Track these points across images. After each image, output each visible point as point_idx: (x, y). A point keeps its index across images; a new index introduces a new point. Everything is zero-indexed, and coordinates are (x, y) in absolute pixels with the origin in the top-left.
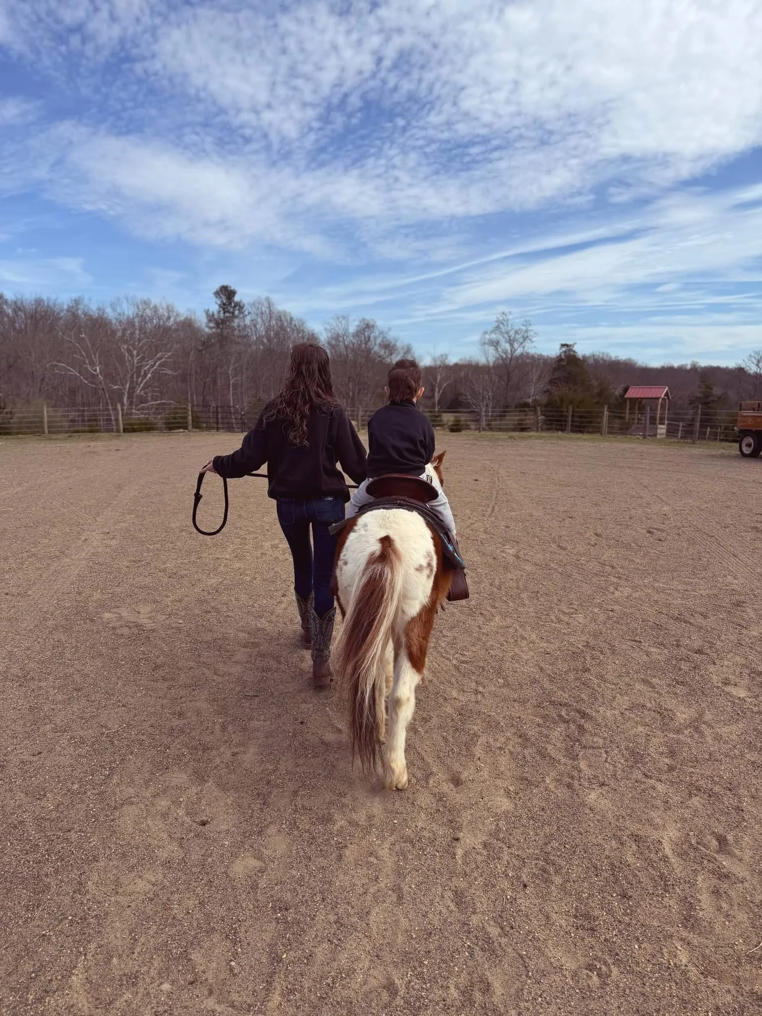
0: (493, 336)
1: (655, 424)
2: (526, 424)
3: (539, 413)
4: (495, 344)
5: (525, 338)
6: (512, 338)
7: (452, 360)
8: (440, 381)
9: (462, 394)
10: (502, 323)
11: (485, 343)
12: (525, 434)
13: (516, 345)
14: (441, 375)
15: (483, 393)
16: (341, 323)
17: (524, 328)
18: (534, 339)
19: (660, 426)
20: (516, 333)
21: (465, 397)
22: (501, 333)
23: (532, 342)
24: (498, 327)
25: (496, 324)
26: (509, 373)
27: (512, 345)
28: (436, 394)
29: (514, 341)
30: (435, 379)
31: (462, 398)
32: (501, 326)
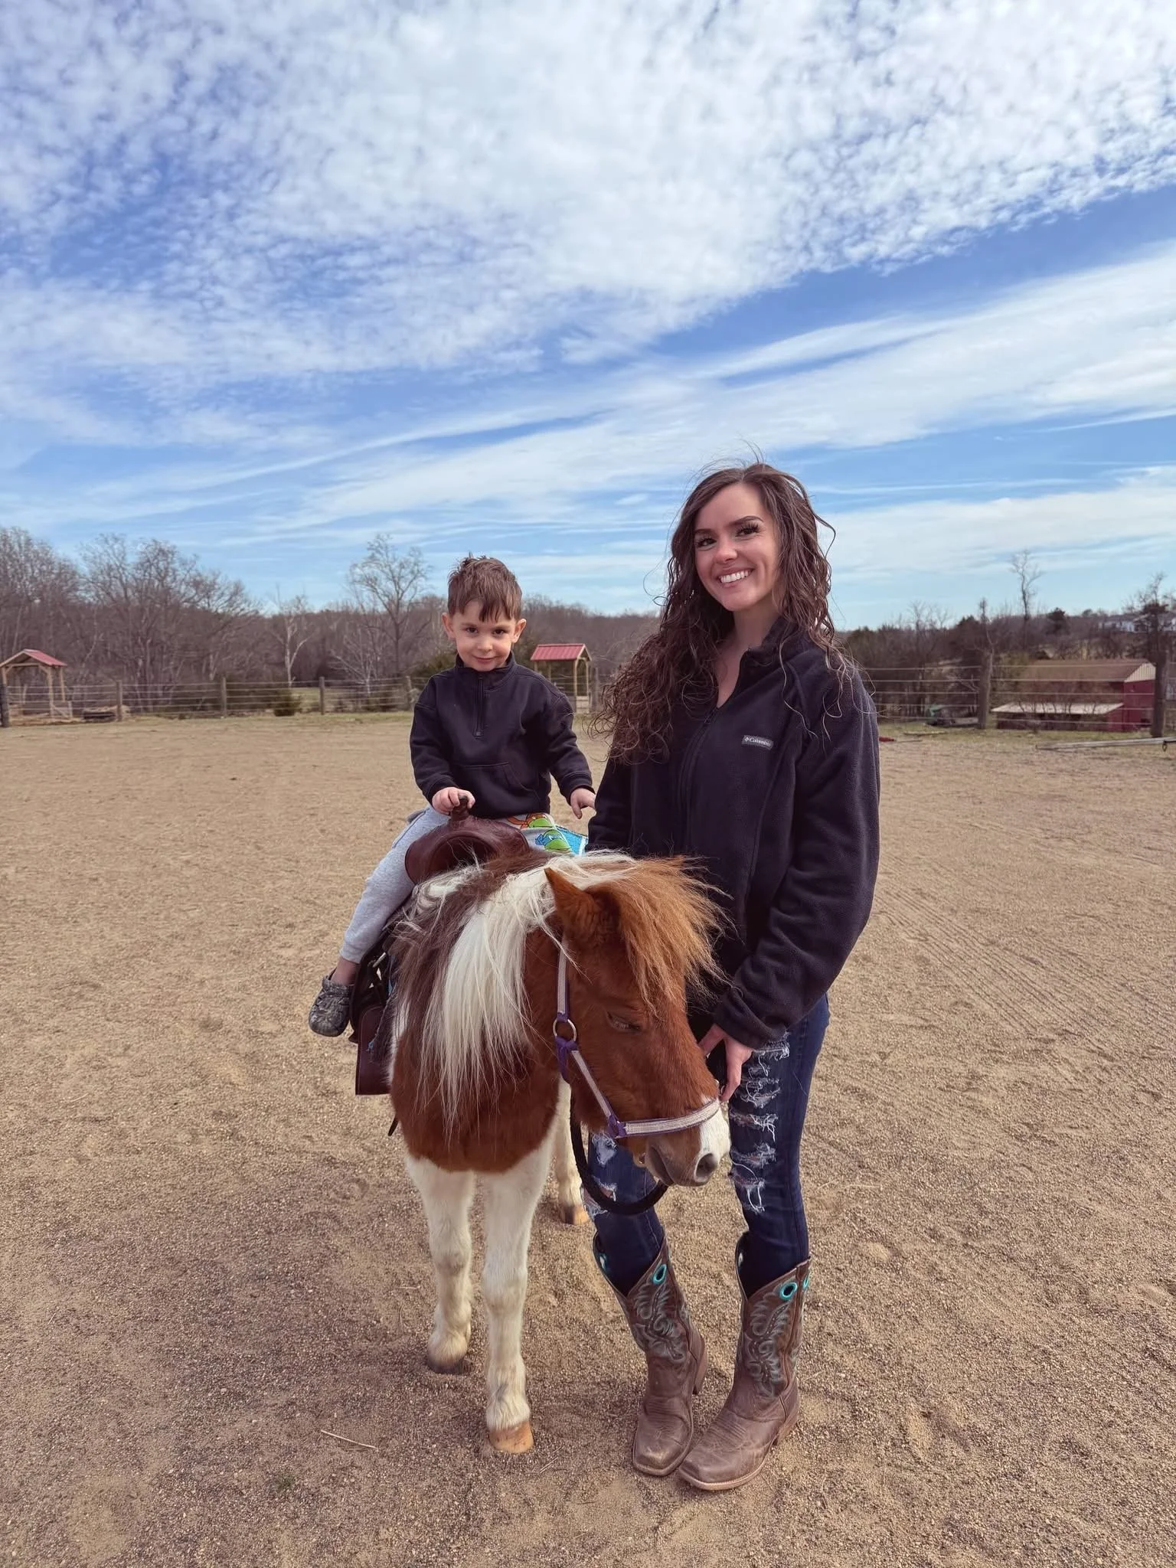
0: (367, 570)
1: (572, 695)
2: (393, 700)
3: (410, 684)
4: (371, 582)
5: (416, 575)
6: (396, 574)
7: (316, 606)
8: (292, 638)
9: (332, 658)
10: (378, 552)
11: (354, 582)
12: (387, 714)
13: (403, 585)
14: (293, 629)
15: (364, 656)
16: (112, 547)
17: (412, 559)
18: (428, 576)
19: (579, 698)
20: (402, 566)
21: (335, 663)
22: (379, 565)
23: (427, 579)
24: (372, 557)
25: (370, 553)
26: (397, 626)
27: (397, 584)
28: (287, 659)
29: (399, 578)
30: (284, 636)
31: (331, 664)
32: (378, 556)
